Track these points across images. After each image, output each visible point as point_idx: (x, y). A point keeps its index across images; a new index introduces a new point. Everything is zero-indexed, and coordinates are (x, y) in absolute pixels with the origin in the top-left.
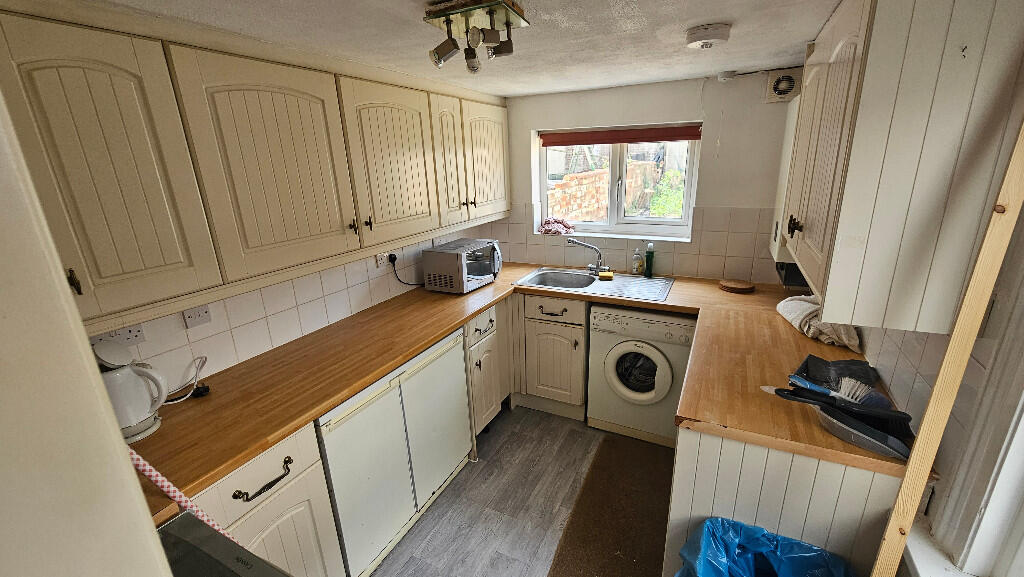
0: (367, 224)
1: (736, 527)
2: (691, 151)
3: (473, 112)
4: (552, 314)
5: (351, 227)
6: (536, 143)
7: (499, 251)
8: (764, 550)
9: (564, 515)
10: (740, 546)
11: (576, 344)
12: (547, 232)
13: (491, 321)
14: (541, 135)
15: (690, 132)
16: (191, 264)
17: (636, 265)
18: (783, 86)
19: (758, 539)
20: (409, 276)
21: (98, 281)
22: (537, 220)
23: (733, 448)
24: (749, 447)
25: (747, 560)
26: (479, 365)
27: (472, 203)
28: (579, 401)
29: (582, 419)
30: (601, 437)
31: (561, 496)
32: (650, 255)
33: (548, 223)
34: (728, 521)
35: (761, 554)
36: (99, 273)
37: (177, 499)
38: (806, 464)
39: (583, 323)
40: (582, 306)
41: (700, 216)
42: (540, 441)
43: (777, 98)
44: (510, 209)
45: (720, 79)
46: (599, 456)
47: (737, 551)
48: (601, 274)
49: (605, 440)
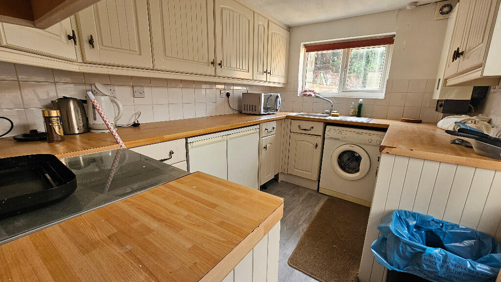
0: (220, 64)
1: (414, 215)
2: (388, 51)
3: (274, 28)
4: (305, 130)
5: (212, 63)
6: (303, 50)
7: (280, 97)
8: (433, 228)
9: (304, 227)
10: (416, 226)
11: (317, 146)
12: (305, 95)
13: (273, 128)
14: (306, 46)
15: (388, 41)
16: (140, 54)
17: (352, 111)
18: (446, 9)
19: (429, 222)
20: (235, 106)
21: (101, 47)
22: (300, 90)
23: (416, 164)
24: (426, 162)
25: (421, 235)
26: (265, 148)
27: (269, 73)
28: (315, 178)
29: (316, 189)
30: (326, 198)
31: (303, 218)
32: (360, 106)
33: (306, 91)
34: (409, 212)
35: (431, 231)
36: (102, 44)
37: (121, 144)
38: (465, 172)
39: (321, 134)
40: (321, 125)
41: (391, 85)
42: (293, 195)
43: (442, 17)
44: (287, 83)
45: (408, 8)
46: (325, 205)
47: (414, 230)
48: (332, 114)
49: (328, 199)
